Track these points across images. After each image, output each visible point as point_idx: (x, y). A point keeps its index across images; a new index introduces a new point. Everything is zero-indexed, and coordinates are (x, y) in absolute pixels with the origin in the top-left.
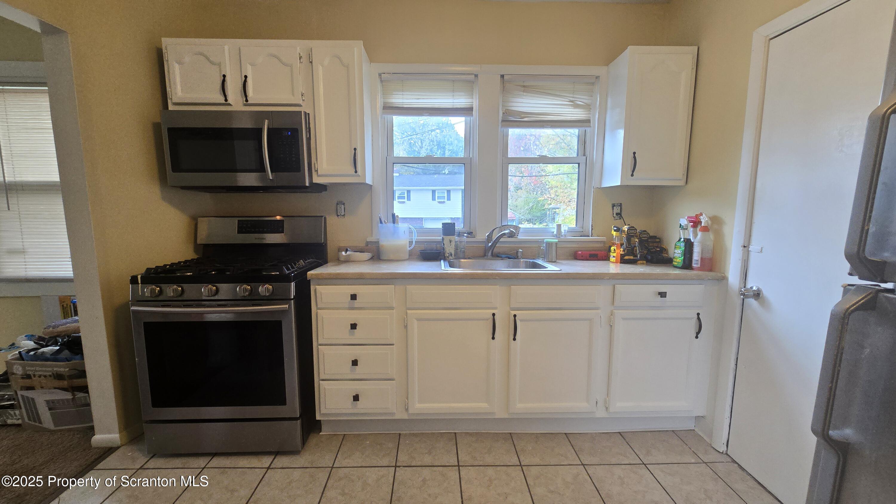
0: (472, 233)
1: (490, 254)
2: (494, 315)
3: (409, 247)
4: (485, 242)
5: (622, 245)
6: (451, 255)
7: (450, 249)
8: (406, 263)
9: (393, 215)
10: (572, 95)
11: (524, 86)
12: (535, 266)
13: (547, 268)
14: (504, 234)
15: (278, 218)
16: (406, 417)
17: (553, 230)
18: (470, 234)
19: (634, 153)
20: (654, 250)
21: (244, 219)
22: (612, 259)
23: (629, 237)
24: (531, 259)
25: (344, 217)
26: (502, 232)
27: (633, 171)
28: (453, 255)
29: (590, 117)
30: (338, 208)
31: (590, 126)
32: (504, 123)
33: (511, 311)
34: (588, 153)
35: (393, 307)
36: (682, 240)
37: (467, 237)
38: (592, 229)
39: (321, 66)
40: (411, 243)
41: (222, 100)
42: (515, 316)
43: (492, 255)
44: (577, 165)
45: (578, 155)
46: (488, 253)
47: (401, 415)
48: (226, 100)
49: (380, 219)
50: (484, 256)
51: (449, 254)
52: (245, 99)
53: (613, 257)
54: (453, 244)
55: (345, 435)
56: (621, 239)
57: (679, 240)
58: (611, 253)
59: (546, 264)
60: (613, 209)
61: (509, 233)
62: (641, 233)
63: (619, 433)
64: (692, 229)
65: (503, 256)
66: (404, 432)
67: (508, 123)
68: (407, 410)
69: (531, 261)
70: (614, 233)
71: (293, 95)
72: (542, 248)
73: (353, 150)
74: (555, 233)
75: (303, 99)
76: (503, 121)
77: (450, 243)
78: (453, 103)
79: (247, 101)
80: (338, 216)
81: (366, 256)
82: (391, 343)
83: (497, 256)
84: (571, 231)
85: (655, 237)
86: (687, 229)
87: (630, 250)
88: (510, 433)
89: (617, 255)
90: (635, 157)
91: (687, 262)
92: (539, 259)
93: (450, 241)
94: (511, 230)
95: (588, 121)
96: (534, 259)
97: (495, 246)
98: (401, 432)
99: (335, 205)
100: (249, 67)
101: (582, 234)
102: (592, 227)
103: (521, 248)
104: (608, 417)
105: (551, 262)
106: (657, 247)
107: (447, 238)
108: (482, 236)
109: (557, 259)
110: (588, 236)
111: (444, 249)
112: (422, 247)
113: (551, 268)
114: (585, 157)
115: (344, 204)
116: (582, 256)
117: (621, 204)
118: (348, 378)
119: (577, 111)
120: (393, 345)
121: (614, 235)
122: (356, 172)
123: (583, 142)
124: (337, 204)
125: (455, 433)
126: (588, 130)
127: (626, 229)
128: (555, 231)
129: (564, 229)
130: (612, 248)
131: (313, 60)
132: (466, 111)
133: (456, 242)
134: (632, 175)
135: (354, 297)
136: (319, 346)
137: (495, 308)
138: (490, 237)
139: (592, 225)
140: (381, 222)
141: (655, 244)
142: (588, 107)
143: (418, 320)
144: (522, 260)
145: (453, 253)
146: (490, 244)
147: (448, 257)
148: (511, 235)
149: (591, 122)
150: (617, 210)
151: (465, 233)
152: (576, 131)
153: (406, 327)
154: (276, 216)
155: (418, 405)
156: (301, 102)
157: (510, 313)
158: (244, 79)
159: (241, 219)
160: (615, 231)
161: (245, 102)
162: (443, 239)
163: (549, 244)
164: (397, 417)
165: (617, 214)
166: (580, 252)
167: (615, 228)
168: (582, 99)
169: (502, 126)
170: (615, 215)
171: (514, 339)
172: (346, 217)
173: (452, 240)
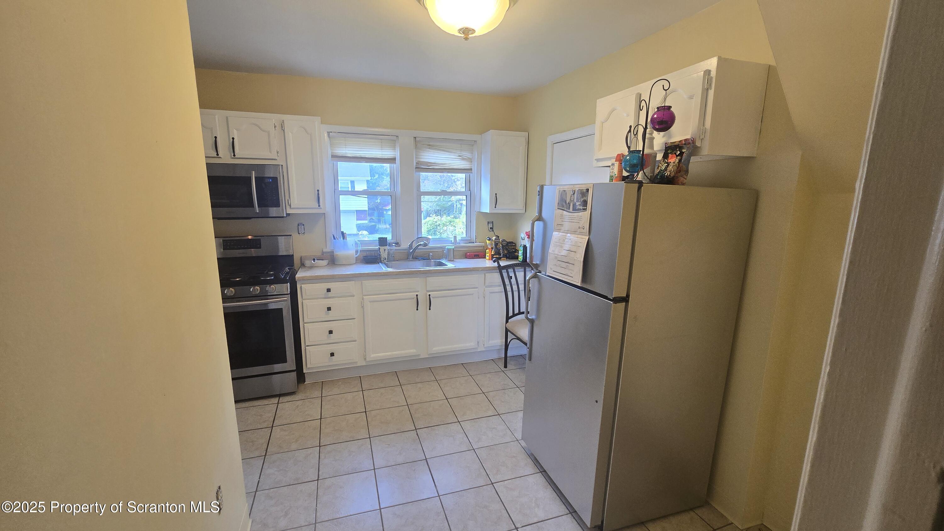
0: (398, 243)
1: (411, 257)
2: (417, 295)
3: (356, 254)
4: (407, 249)
5: (492, 248)
6: (385, 259)
7: (384, 255)
8: (354, 266)
9: (343, 233)
10: (459, 153)
11: (429, 145)
12: (441, 264)
13: (447, 265)
14: (421, 244)
15: (250, 237)
16: (364, 364)
17: (451, 240)
18: (397, 244)
19: (496, 194)
20: (511, 251)
21: (227, 239)
22: (487, 258)
23: (496, 244)
24: (438, 260)
25: (304, 235)
26: (418, 243)
27: (496, 205)
28: (387, 259)
29: (472, 167)
30: (299, 228)
31: (472, 173)
32: (417, 169)
33: (427, 293)
34: (472, 189)
35: (354, 295)
36: (522, 246)
37: (395, 246)
38: (476, 238)
39: (291, 133)
40: (357, 252)
41: (215, 154)
42: (430, 295)
43: (413, 258)
44: (465, 196)
45: (465, 190)
46: (410, 256)
47: (361, 363)
48: (218, 155)
49: (333, 235)
50: (407, 259)
51: (384, 258)
52: (233, 154)
53: (488, 256)
54: (387, 251)
55: (322, 382)
56: (492, 244)
57: (521, 246)
58: (486, 254)
59: (447, 263)
60: (488, 225)
61: (424, 244)
62: (502, 241)
63: (492, 360)
64: (528, 239)
65: (420, 258)
66: (362, 375)
67: (419, 169)
68: (365, 359)
69: (438, 261)
70: (488, 241)
71: (270, 152)
72: (445, 252)
73: (317, 191)
74: (453, 241)
75: (278, 155)
76: (416, 168)
77: (385, 251)
78: (382, 154)
79: (234, 155)
80: (299, 234)
81: (325, 262)
82: (353, 318)
83: (416, 258)
84: (463, 240)
85: (512, 243)
86: (524, 239)
87: (498, 253)
88: (430, 368)
89: (489, 255)
90: (496, 196)
91: (525, 258)
92: (443, 259)
93: (385, 250)
94: (425, 242)
95: (471, 169)
96: (440, 259)
97: (415, 252)
98: (361, 376)
99: (297, 225)
100: (235, 131)
101: (469, 241)
102: (476, 237)
103: (432, 252)
104: (485, 350)
105: (450, 261)
106: (513, 249)
107: (382, 248)
108: (405, 245)
109: (454, 258)
110: (474, 243)
111: (380, 255)
112: (365, 254)
113: (450, 265)
114: (470, 191)
115: (303, 225)
116: (470, 256)
117: (493, 221)
118: (324, 343)
119: (463, 162)
120: (355, 319)
121: (488, 243)
122: (319, 206)
123: (468, 182)
124: (298, 225)
125: (396, 372)
126: (471, 174)
127: (494, 239)
128: (453, 240)
129: (459, 238)
130: (487, 251)
131: (285, 129)
132: (392, 160)
133: (388, 250)
134: (495, 207)
135: (329, 290)
136: (305, 324)
137: (418, 291)
138: (411, 246)
139: (476, 236)
140: (334, 239)
141: (513, 247)
142: (470, 160)
143: (370, 302)
144: (432, 260)
145: (386, 258)
146: (411, 251)
147: (383, 261)
148: (425, 245)
149: (473, 170)
150: (490, 226)
151: (394, 243)
152: (463, 176)
153: (363, 307)
154: (248, 236)
155: (373, 355)
156: (276, 158)
157: (426, 293)
158: (232, 140)
159: (225, 239)
160: (488, 240)
161: (233, 157)
162: (379, 249)
163: (449, 250)
164: (359, 364)
165: (491, 228)
166: (468, 254)
167: (488, 239)
168: (467, 154)
169: (416, 171)
170: (489, 229)
171: (430, 309)
172: (305, 235)
173: (386, 249)
